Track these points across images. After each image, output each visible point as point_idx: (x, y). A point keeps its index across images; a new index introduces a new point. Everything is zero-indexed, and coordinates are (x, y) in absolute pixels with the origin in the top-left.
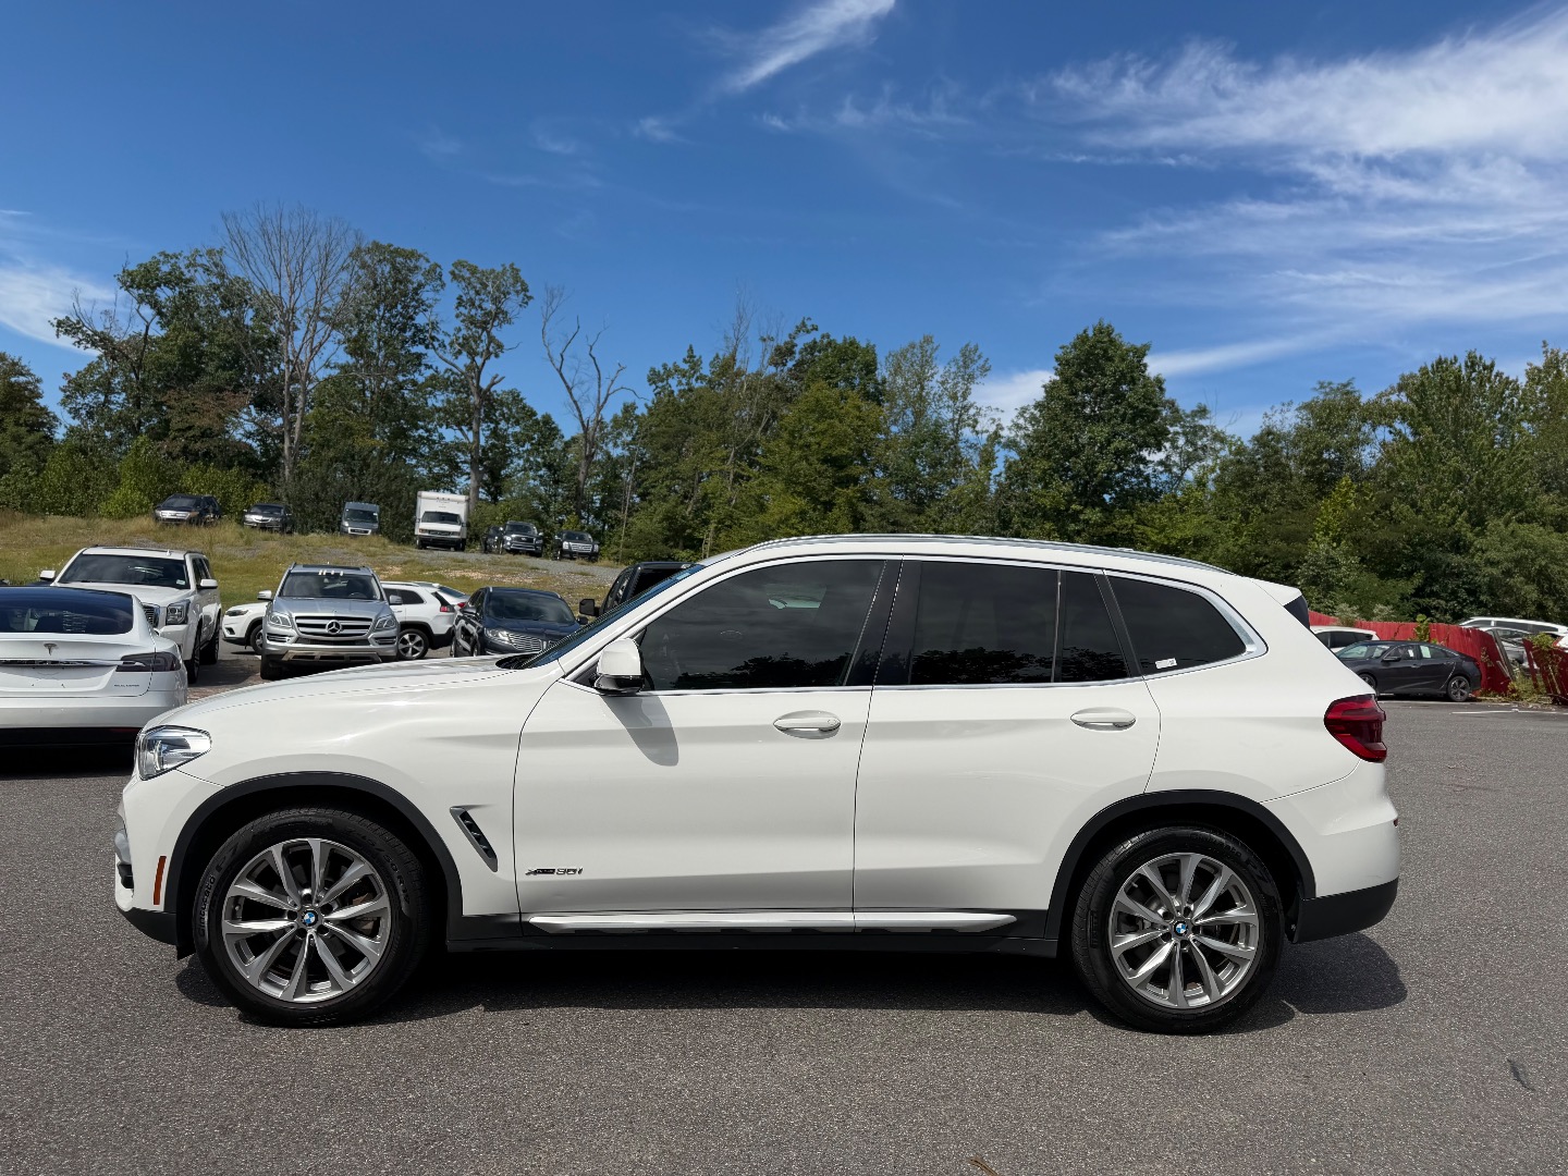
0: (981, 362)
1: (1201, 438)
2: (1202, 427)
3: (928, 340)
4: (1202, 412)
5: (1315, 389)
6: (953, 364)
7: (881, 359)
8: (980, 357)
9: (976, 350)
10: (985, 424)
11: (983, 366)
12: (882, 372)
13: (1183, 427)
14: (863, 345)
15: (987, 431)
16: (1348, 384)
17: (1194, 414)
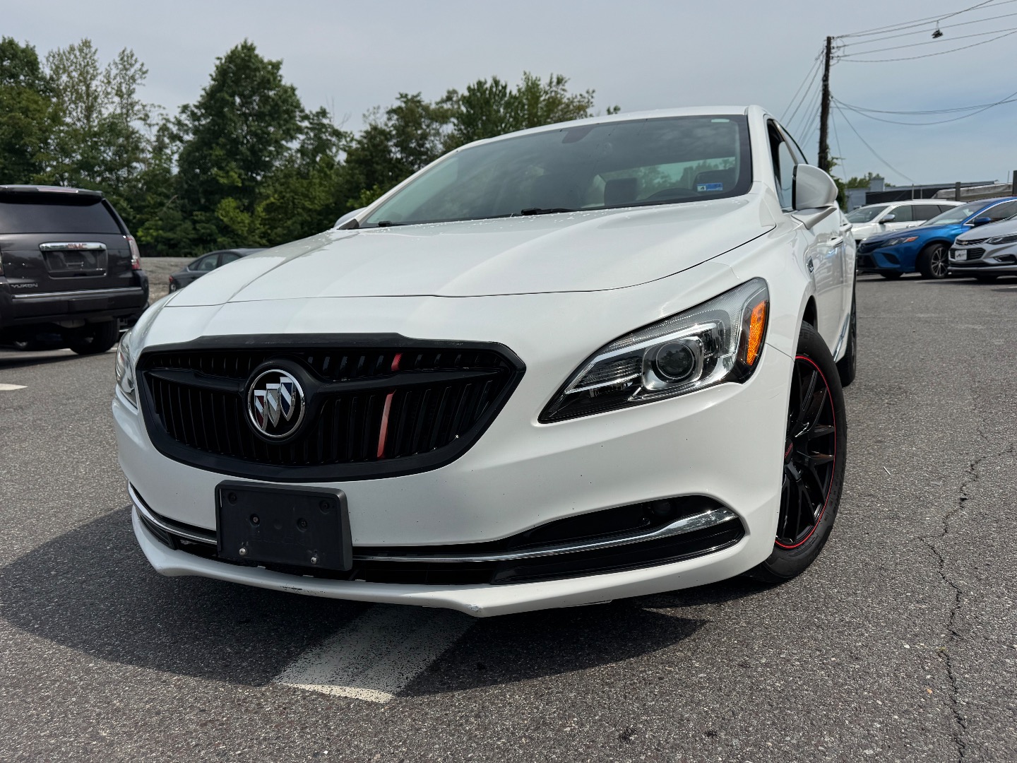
0: (137, 66)
1: (324, 133)
2: (323, 125)
3: (87, 44)
4: (323, 113)
5: (397, 99)
6: (113, 67)
7: (42, 58)
8: (136, 61)
9: (132, 56)
10: (155, 118)
11: (140, 70)
12: (46, 70)
13: (311, 123)
14: (22, 45)
15: (157, 124)
16: (418, 95)
17: (318, 114)
